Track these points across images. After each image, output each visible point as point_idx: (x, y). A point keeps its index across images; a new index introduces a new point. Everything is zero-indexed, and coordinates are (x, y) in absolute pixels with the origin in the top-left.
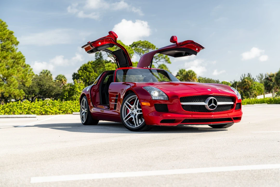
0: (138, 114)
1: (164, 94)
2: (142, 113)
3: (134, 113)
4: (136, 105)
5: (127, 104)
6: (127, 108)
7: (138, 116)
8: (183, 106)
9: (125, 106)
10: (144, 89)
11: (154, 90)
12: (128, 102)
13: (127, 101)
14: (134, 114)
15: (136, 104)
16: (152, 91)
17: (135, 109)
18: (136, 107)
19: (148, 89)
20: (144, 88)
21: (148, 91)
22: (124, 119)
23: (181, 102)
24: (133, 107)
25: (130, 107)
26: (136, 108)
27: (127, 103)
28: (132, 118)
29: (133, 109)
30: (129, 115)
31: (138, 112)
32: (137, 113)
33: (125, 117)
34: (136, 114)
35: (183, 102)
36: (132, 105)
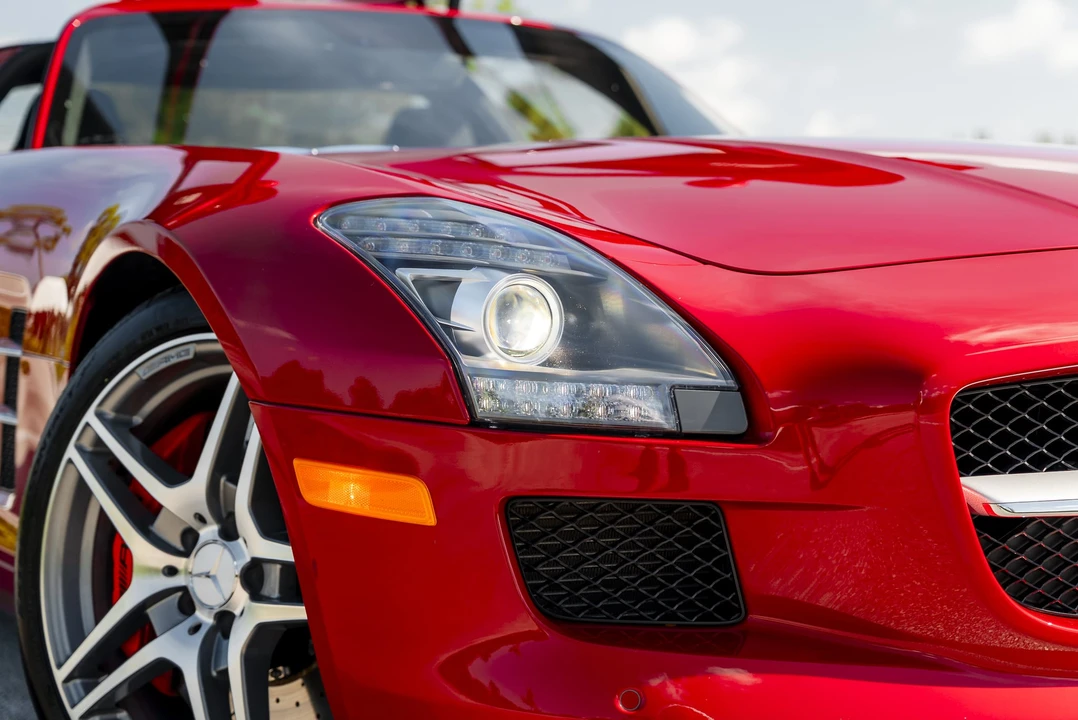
0: (253, 615)
1: (676, 332)
2: (297, 613)
3: (208, 596)
4: (235, 480)
5: (100, 458)
6: (106, 528)
7: (249, 659)
8: (998, 527)
9: (83, 493)
10: (336, 235)
11: (494, 255)
12: (112, 425)
13: (108, 409)
14: (206, 618)
15: (228, 464)
16: (469, 279)
17: (209, 531)
18: (232, 515)
19: (402, 248)
20: (335, 223)
21: (407, 275)
22: (60, 675)
23: (969, 468)
24: (181, 500)
25: (144, 511)
26: (229, 533)
27: (98, 441)
28: (166, 673)
29: (189, 542)
30: (137, 629)
31: (253, 576)
32: (242, 597)
33: (77, 636)
34: (225, 620)
35: (1004, 466)
36: (177, 471)
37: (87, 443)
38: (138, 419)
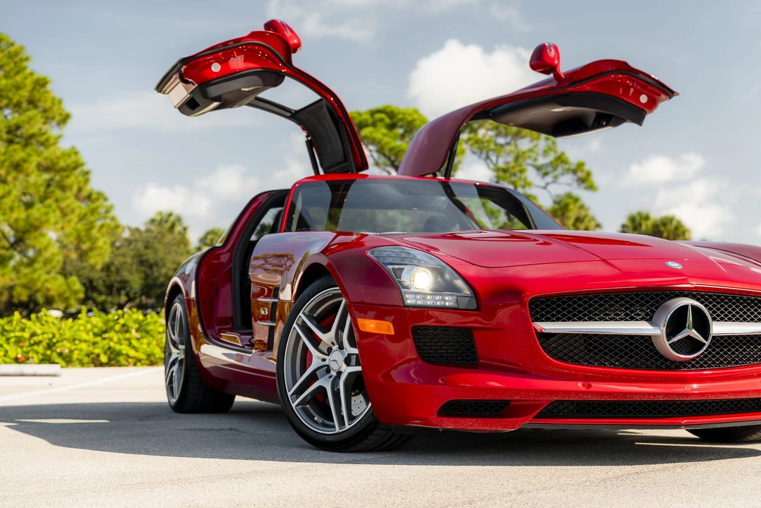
0: (347, 370)
2: (359, 368)
3: (334, 366)
4: (343, 331)
5: (304, 327)
6: (305, 348)
7: (346, 383)
8: (544, 336)
9: (298, 337)
10: (372, 256)
11: (415, 262)
12: (308, 317)
13: (306, 311)
14: (334, 373)
15: (341, 327)
16: (406, 268)
17: (335, 347)
18: (342, 342)
19: (390, 260)
20: (372, 253)
21: (390, 267)
22: (289, 394)
23: (537, 320)
24: (327, 338)
25: (316, 342)
26: (341, 347)
27: (303, 322)
28: (322, 390)
29: (330, 350)
30: (313, 377)
31: (348, 361)
32: (344, 366)
33: (295, 382)
34: (339, 373)
35: (548, 320)
36: (326, 329)
37: (300, 323)
38: (315, 315)
